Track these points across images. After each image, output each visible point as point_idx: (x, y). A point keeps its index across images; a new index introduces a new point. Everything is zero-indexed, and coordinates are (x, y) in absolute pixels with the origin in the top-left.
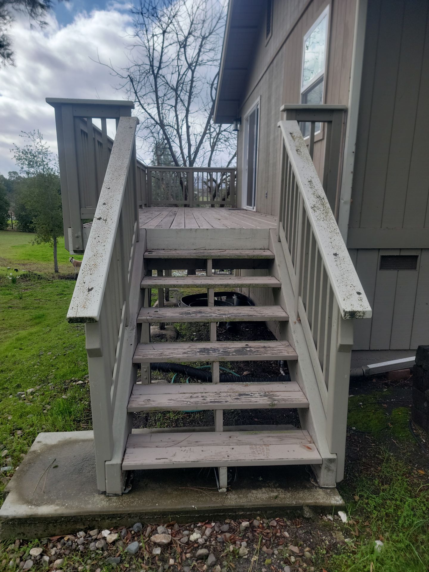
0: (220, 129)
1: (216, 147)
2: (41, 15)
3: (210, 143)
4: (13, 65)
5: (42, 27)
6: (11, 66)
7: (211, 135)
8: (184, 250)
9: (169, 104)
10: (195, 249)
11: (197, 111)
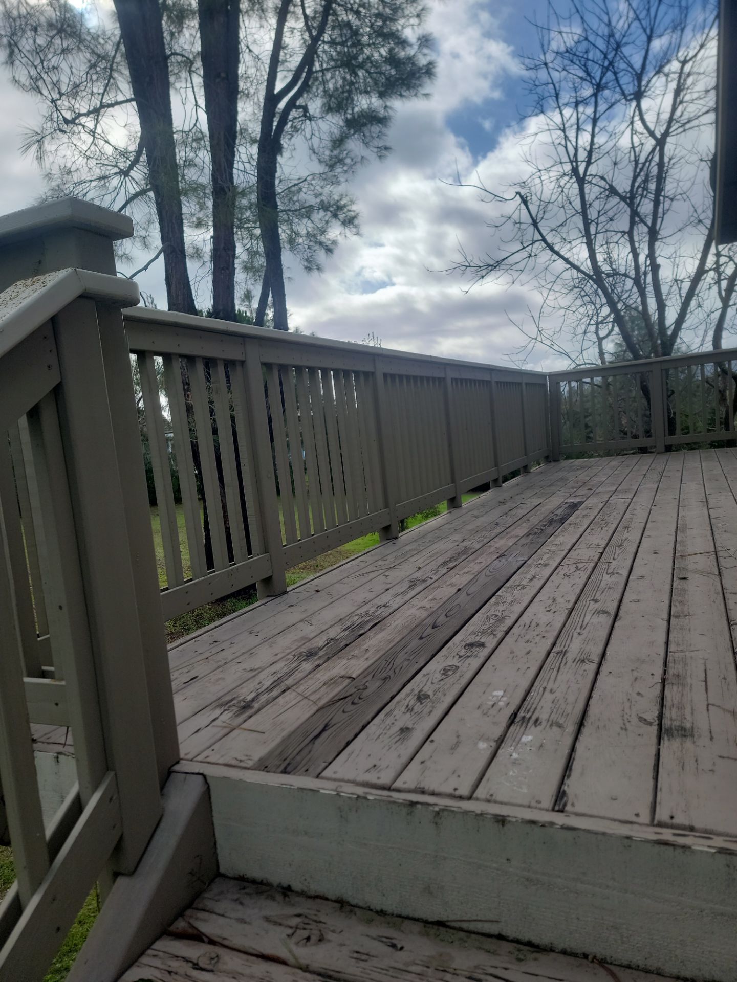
2: (378, 137)
3: (720, 292)
4: (358, 234)
5: (380, 157)
6: (355, 237)
8: (382, 913)
9: (616, 230)
10: (440, 924)
11: (680, 230)
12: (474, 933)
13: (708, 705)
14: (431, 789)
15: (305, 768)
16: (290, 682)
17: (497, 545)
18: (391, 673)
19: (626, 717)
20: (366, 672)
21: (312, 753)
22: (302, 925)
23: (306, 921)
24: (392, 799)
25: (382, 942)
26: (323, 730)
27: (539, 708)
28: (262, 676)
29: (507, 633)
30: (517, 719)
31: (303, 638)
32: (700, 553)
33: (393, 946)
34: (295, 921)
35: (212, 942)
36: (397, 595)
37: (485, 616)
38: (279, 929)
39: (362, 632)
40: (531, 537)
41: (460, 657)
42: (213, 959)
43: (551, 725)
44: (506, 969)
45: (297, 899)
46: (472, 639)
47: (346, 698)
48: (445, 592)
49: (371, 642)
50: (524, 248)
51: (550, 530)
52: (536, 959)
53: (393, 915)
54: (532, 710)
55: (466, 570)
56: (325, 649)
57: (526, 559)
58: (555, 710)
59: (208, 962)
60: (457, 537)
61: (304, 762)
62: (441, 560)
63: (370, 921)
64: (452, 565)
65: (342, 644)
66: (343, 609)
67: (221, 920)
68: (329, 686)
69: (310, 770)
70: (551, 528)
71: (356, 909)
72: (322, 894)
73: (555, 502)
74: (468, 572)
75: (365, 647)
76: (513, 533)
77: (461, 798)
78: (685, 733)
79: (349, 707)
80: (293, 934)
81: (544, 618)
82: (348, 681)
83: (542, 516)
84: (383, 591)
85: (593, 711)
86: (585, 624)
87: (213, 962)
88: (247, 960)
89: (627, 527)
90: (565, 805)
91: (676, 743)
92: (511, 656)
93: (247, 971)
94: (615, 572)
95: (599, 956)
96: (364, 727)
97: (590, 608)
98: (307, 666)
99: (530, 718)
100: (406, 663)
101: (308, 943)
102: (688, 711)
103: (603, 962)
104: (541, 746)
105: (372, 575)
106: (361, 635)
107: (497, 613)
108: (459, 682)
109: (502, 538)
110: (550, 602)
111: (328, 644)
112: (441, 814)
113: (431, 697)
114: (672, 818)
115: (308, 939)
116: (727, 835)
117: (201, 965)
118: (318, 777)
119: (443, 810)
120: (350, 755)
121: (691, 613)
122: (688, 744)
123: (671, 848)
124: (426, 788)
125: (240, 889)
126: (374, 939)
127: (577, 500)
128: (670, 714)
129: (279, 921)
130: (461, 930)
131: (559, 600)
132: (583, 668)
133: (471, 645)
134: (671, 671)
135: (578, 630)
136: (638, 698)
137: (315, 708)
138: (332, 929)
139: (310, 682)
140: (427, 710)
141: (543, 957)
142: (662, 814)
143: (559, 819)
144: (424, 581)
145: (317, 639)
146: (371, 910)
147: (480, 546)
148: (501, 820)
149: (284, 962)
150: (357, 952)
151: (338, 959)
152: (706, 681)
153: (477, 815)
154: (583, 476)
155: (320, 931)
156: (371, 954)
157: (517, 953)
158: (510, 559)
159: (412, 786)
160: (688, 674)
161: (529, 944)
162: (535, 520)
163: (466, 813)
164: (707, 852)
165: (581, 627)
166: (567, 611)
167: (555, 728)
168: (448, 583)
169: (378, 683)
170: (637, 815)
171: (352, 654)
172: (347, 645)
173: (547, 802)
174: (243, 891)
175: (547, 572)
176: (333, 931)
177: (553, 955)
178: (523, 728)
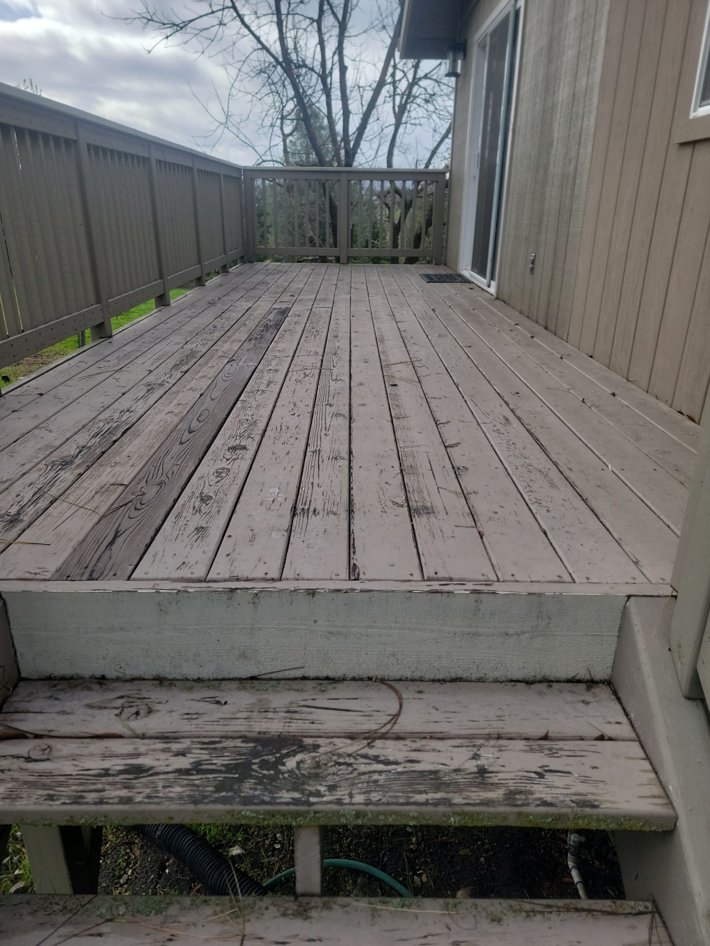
0: (415, 73)
1: (406, 115)
3: (394, 108)
7: (395, 88)
8: (199, 680)
9: (305, 15)
10: (253, 678)
11: (365, 32)
12: (282, 679)
13: (438, 488)
14: (245, 576)
15: (112, 573)
16: (54, 492)
17: (224, 349)
18: (164, 478)
19: (383, 502)
20: (137, 480)
21: (113, 559)
22: (127, 704)
23: (131, 700)
24: (212, 589)
25: (207, 701)
26: (116, 537)
27: (313, 500)
28: (18, 487)
29: (263, 436)
30: (298, 511)
31: (47, 447)
32: (400, 363)
33: (218, 702)
34: (119, 702)
35: (37, 736)
36: (137, 400)
37: (237, 420)
38: (105, 712)
39: (114, 438)
40: (253, 342)
41: (227, 460)
42: (45, 750)
43: (328, 514)
44: (314, 699)
45: (115, 684)
46: (232, 443)
47: (126, 504)
48: (188, 397)
49: (129, 448)
50: (213, 12)
51: (268, 336)
52: (334, 688)
53: (209, 680)
54: (308, 503)
55: (201, 374)
56: (79, 457)
57: (256, 364)
58: (327, 501)
59: (41, 753)
60: (178, 339)
61: (108, 567)
62: (171, 363)
63: (190, 689)
64: (185, 368)
65: (98, 452)
66: (80, 414)
67: (40, 717)
68: (103, 494)
69: (118, 574)
70: (269, 333)
71: (175, 682)
72: (138, 676)
73: (263, 307)
74: (204, 377)
75: (125, 453)
76: (234, 337)
77: (273, 580)
78: (428, 511)
79: (134, 513)
80: (121, 713)
81: (292, 421)
82: (121, 488)
83: (257, 321)
84: (120, 395)
85: (356, 499)
86: (328, 426)
87: (46, 752)
88: (82, 743)
89: (336, 336)
90: (359, 575)
91: (424, 518)
92: (274, 457)
93: (86, 751)
94: (338, 378)
95: (379, 677)
96: (158, 531)
97: (328, 412)
98: (68, 476)
99: (308, 509)
100: (176, 468)
101: (138, 717)
102: (425, 494)
103: (383, 681)
104: (325, 531)
105: (100, 378)
106: (115, 442)
107: (247, 417)
108: (235, 482)
109: (225, 342)
110: (292, 406)
111: (80, 452)
112: (259, 595)
113: (214, 498)
114: (436, 573)
115: (137, 713)
116: (474, 581)
117: (34, 757)
118: (128, 579)
119: (261, 592)
120: (155, 556)
121: (408, 415)
122: (432, 519)
123: (440, 594)
124: (240, 576)
125: (50, 688)
126: (199, 701)
127: (284, 306)
128: (414, 497)
129: (103, 705)
130: (271, 679)
131: (298, 404)
132: (338, 465)
133: (234, 448)
134: (406, 464)
135: (324, 432)
136: (387, 486)
137: (97, 518)
138: (157, 701)
139: (78, 492)
140: (215, 510)
141: (339, 686)
142: (429, 572)
143: (357, 585)
144: (161, 385)
145: (65, 447)
146: (189, 680)
147: (206, 349)
148: (312, 593)
149: (120, 737)
150: (187, 714)
151: (171, 723)
152: (432, 470)
153: (291, 591)
154: (283, 281)
155: (147, 705)
156: (200, 712)
157: (319, 687)
158: (241, 364)
159: (227, 576)
160: (418, 465)
161: (327, 678)
162: (251, 324)
163: (282, 591)
164: (464, 594)
165: (326, 428)
166: (309, 415)
167: (331, 516)
168: (188, 387)
169: (155, 489)
170: (411, 575)
171: (114, 461)
172: (103, 453)
173: (344, 574)
174: (54, 689)
175: (280, 377)
176: (159, 703)
177: (345, 682)
178: (305, 518)
